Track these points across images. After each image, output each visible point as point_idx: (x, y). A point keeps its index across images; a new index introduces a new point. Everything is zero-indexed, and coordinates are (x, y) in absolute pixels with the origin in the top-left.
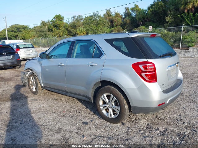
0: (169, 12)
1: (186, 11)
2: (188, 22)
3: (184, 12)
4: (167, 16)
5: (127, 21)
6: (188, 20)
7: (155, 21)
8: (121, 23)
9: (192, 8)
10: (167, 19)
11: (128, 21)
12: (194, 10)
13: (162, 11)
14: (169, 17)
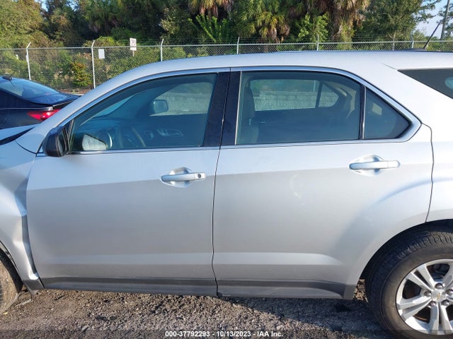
0: (167, 10)
1: (202, 11)
2: (210, 35)
3: (198, 12)
4: (164, 19)
5: (60, 18)
6: (209, 31)
7: (137, 27)
8: (44, 25)
9: (213, 6)
10: (165, 24)
11: (64, 21)
12: (217, 12)
13: (149, 4)
14: (170, 21)
